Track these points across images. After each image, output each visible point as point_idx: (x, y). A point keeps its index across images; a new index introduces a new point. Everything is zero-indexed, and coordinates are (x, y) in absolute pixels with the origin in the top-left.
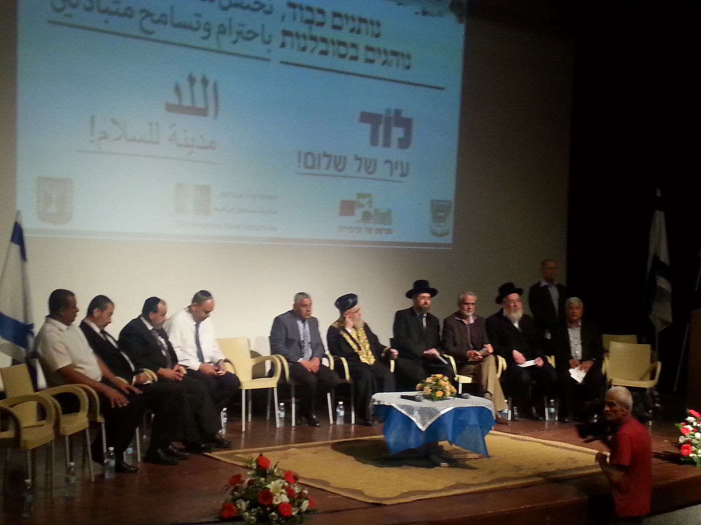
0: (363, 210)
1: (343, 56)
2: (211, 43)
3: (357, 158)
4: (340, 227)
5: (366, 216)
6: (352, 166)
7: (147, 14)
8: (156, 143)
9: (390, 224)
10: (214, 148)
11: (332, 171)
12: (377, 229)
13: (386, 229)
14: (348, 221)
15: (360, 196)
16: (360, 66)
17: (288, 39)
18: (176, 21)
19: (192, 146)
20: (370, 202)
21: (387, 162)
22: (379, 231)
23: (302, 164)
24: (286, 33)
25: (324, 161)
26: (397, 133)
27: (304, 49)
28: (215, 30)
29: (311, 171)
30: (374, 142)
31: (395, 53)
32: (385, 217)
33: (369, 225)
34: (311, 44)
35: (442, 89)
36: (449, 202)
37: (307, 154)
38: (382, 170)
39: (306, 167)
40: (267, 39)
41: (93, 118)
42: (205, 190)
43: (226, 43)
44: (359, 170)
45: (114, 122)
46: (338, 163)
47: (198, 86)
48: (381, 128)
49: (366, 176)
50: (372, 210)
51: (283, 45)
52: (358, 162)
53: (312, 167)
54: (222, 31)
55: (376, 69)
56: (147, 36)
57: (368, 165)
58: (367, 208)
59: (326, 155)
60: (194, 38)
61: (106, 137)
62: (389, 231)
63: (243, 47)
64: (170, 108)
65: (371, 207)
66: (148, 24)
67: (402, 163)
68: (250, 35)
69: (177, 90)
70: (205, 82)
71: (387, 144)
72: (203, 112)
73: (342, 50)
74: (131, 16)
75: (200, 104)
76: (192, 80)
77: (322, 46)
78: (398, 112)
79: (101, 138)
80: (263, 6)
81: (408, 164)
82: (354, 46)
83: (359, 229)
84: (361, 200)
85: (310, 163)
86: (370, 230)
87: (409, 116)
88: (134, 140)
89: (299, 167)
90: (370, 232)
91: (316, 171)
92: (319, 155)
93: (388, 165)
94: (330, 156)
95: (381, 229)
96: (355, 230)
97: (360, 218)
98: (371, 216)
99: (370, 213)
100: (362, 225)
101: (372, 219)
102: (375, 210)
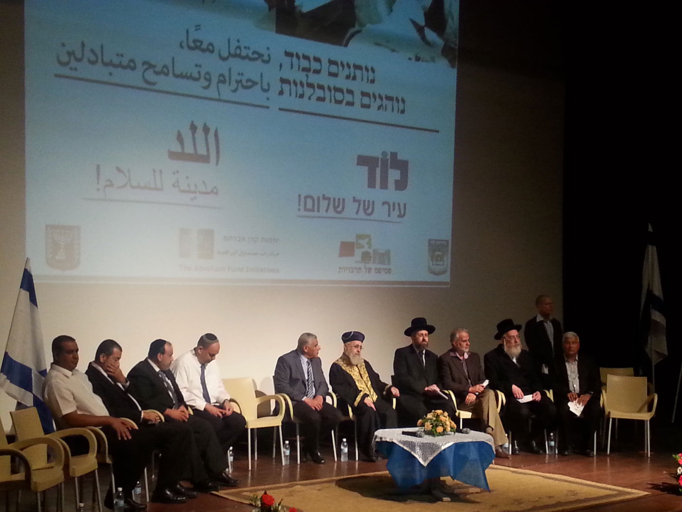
0: (362, 250)
1: (339, 102)
2: (212, 92)
3: (355, 200)
4: (340, 268)
5: (366, 257)
6: (351, 208)
7: (149, 65)
8: (161, 189)
9: (389, 263)
10: (216, 193)
11: (331, 212)
12: (376, 269)
13: (385, 269)
14: (348, 262)
15: (359, 237)
16: (356, 111)
17: (286, 87)
18: (178, 72)
19: (195, 192)
20: (369, 244)
21: (384, 203)
22: (378, 271)
23: (302, 207)
24: (284, 81)
25: (324, 204)
26: (394, 175)
27: (302, 96)
28: (215, 80)
29: (311, 214)
30: (371, 184)
31: (389, 98)
32: (384, 257)
33: (368, 266)
34: (308, 91)
35: (437, 131)
36: (447, 241)
37: (306, 197)
38: (380, 212)
39: (306, 209)
40: (266, 87)
41: (98, 167)
42: (208, 234)
43: (226, 91)
44: (357, 212)
45: (119, 170)
46: (338, 205)
47: (200, 133)
48: (378, 170)
49: (366, 217)
50: (371, 251)
51: (281, 93)
52: (356, 204)
53: (312, 210)
54: (222, 80)
55: (372, 114)
56: (149, 86)
57: (366, 207)
58: (366, 249)
59: (324, 198)
60: (195, 88)
61: (112, 185)
62: (389, 271)
63: (243, 95)
64: (173, 155)
65: (370, 247)
66: (150, 76)
67: (399, 204)
68: (250, 84)
69: (180, 138)
70: (206, 130)
71: (384, 185)
72: (205, 159)
73: (339, 96)
74: (133, 69)
75: (202, 151)
76: (193, 128)
77: (320, 93)
78: (394, 155)
79: (106, 186)
80: (261, 55)
81: (405, 205)
82: (350, 92)
83: (359, 270)
84: (361, 242)
85: (309, 206)
86: (369, 270)
87: (404, 159)
88: (139, 187)
89: (299, 210)
90: (369, 272)
91: (315, 214)
92: (319, 198)
93: (386, 206)
94: (329, 199)
95: (380, 269)
96: (355, 271)
97: (359, 259)
98: (371, 257)
99: (370, 253)
100: (362, 265)
101: (372, 260)
102: (374, 250)
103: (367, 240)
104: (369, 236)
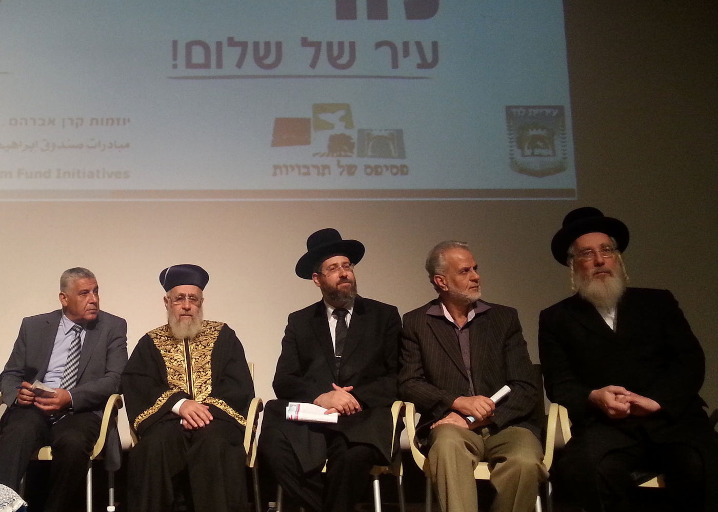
3: (305, 42)
6: (296, 58)
9: (402, 155)
11: (250, 65)
12: (367, 167)
13: (393, 167)
14: (294, 155)
15: (319, 108)
20: (347, 120)
21: (379, 45)
22: (376, 171)
29: (203, 72)
33: (345, 161)
37: (189, 46)
44: (313, 65)
46: (264, 54)
50: (353, 134)
52: (311, 51)
53: (206, 65)
57: (335, 53)
59: (231, 42)
62: (403, 170)
67: (419, 44)
81: (435, 44)
83: (323, 170)
84: (324, 117)
85: (198, 59)
86: (351, 170)
91: (213, 71)
92: (219, 45)
93: (386, 50)
94: (244, 45)
95: (377, 167)
96: (313, 171)
97: (324, 149)
98: (354, 143)
99: (349, 138)
100: (331, 161)
101: (355, 151)
102: (361, 132)
103: (342, 113)
104: (347, 107)
